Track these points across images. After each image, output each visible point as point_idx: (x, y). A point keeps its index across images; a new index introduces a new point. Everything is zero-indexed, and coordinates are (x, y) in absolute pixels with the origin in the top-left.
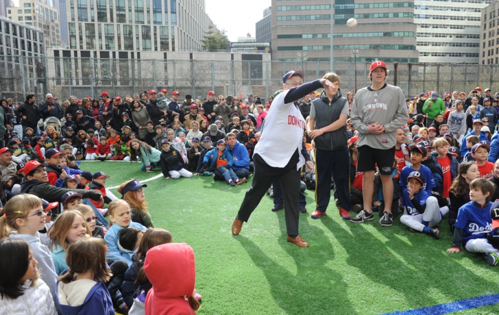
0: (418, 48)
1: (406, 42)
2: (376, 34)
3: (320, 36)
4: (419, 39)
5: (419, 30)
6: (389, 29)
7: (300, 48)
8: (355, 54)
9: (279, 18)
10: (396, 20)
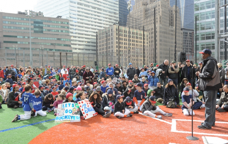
0: (72, 46)
1: (67, 43)
2: (53, 39)
3: (26, 37)
4: (72, 42)
5: (72, 38)
6: (59, 37)
7: (16, 42)
8: (42, 47)
9: (4, 27)
10: (62, 33)
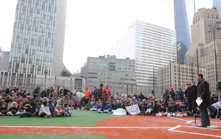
0: (137, 80)
1: (133, 78)
2: (123, 75)
3: (103, 74)
4: (137, 77)
5: (137, 74)
6: (127, 74)
7: (96, 78)
8: (114, 81)
9: (89, 67)
10: (129, 71)
